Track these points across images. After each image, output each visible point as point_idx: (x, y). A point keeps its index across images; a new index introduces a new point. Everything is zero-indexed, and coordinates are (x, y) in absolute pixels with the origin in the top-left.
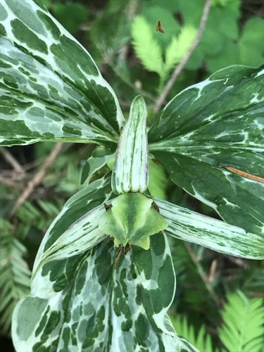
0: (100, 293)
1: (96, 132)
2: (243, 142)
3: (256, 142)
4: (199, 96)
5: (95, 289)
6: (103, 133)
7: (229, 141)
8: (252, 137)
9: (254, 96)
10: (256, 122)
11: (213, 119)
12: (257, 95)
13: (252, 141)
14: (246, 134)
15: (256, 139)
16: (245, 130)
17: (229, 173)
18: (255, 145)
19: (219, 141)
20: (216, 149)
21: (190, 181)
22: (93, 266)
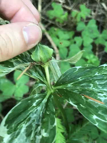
0: (25, 140)
1: (38, 76)
2: (91, 88)
3: (96, 88)
4: (77, 70)
5: (23, 138)
6: (41, 77)
7: (86, 87)
8: (94, 86)
9: (96, 73)
10: (96, 81)
11: (81, 79)
12: (97, 72)
13: (94, 88)
14: (92, 85)
15: (96, 87)
16: (92, 84)
17: (84, 97)
18: (95, 89)
19: (82, 86)
20: (80, 89)
21: (69, 97)
22: (25, 128)
